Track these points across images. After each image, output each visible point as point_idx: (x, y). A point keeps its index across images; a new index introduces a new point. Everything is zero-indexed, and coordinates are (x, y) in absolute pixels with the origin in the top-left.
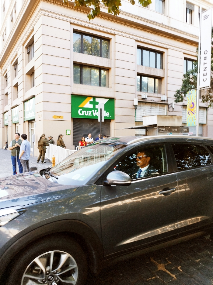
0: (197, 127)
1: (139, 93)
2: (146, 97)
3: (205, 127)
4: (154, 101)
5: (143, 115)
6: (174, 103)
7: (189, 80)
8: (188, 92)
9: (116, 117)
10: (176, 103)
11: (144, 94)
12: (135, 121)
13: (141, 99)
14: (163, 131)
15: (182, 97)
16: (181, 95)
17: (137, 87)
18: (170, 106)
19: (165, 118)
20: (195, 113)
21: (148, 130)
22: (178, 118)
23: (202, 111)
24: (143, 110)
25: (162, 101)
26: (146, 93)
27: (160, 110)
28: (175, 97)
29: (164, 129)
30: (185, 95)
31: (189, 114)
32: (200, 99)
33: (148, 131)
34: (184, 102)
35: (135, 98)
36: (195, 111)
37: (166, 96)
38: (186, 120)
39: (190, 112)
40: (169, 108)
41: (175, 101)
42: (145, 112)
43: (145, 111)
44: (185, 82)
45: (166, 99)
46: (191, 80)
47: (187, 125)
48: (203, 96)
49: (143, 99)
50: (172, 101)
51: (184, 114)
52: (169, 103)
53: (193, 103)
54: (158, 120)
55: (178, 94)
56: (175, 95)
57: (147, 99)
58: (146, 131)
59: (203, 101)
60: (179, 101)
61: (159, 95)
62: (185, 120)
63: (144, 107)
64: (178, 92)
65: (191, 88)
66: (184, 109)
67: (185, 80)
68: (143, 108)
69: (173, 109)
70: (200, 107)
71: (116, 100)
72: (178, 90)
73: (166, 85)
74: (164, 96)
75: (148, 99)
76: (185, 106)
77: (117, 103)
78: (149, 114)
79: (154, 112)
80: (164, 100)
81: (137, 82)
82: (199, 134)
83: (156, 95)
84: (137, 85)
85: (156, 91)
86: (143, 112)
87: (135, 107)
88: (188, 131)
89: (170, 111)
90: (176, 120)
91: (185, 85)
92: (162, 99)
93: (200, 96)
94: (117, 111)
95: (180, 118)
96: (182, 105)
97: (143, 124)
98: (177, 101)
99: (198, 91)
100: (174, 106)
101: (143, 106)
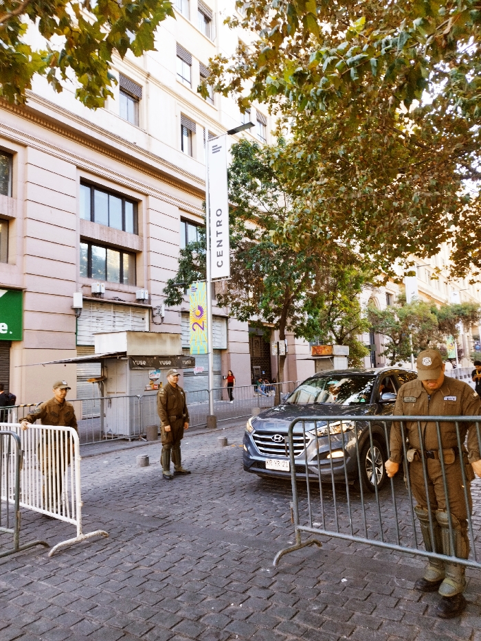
0: (211, 356)
1: (86, 281)
2: (103, 291)
3: (225, 355)
4: (119, 300)
5: (94, 330)
6: (164, 307)
7: (191, 262)
8: (191, 286)
9: (26, 335)
10: (167, 307)
11: (98, 283)
12: (77, 346)
13: (90, 294)
14: (140, 366)
15: (179, 294)
16: (177, 290)
17: (81, 268)
18: (155, 312)
19: (145, 338)
20: (205, 328)
21: (108, 366)
22: (172, 338)
23: (218, 323)
24: (94, 320)
25: (139, 300)
26: (101, 281)
27: (135, 319)
28: (164, 294)
29: (144, 363)
30: (185, 291)
31: (194, 330)
32: (213, 301)
33: (106, 367)
34: (183, 306)
35: (77, 291)
36: (205, 324)
37: (147, 291)
38: (189, 343)
39: (196, 326)
40: (153, 316)
41: (166, 302)
42: (100, 325)
43: (101, 321)
44: (182, 263)
45: (147, 298)
46: (194, 262)
47: (192, 353)
48: (218, 295)
49: (95, 294)
50: (158, 302)
51: (185, 328)
52: (153, 305)
53: (200, 308)
54: (129, 343)
55: (171, 287)
56: (164, 290)
57: (105, 296)
58: (103, 367)
59: (220, 305)
60: (173, 304)
61: (131, 289)
62: (188, 341)
63: (96, 312)
64: (171, 283)
65: (195, 279)
66: (185, 320)
67: (184, 262)
68: (95, 314)
69: (162, 318)
70: (215, 317)
71: (27, 294)
72: (170, 280)
73: (145, 267)
74: (142, 290)
75: (108, 296)
76: (185, 313)
77: (29, 301)
78: (110, 329)
79: (122, 324)
80: (143, 298)
81: (81, 256)
82: (215, 370)
83: (125, 287)
84: (82, 262)
85: (125, 278)
86: (95, 324)
87: (76, 313)
88: (193, 365)
89: (155, 323)
90: (169, 342)
91: (184, 272)
92: (137, 298)
93: (215, 295)
94: (30, 321)
95: (176, 337)
96: (180, 310)
97: (96, 352)
98: (170, 302)
99: (209, 284)
100: (163, 313)
101: (95, 310)
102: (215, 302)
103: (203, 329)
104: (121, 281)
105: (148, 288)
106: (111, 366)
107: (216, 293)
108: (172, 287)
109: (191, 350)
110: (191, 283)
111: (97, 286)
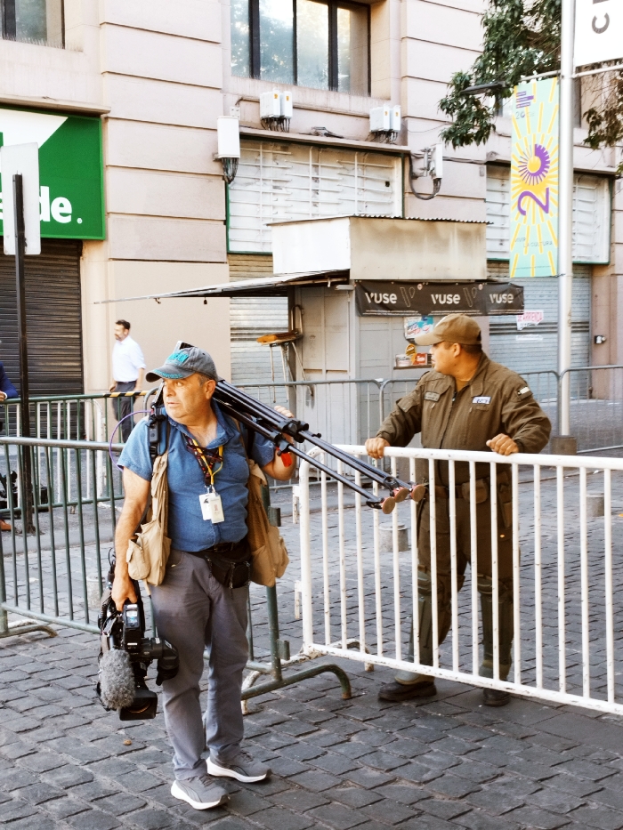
0: (566, 284)
1: (249, 87)
2: (288, 112)
3: (602, 281)
4: (329, 135)
5: (270, 216)
6: (443, 149)
7: (518, 20)
8: (516, 90)
9: (113, 226)
10: (450, 151)
11: (276, 91)
12: (229, 253)
13: (257, 121)
14: (383, 306)
15: (481, 115)
16: (477, 103)
17: (234, 53)
18: (418, 166)
19: (396, 233)
20: (553, 206)
21: (305, 305)
22: (465, 236)
23: (586, 193)
24: (269, 188)
25: (377, 135)
26: (283, 85)
27: (368, 185)
28: (443, 115)
29: (392, 299)
30: (498, 106)
31: (523, 213)
32: (576, 130)
33: (301, 308)
34: (494, 146)
35: (226, 113)
36: (553, 195)
37: (397, 109)
38: (506, 247)
39: (527, 203)
40: (413, 177)
41: (448, 136)
42: (281, 201)
43: (284, 191)
44: (493, 27)
45: (397, 127)
46: (528, 21)
47: (514, 274)
48: (592, 112)
49: (268, 122)
50: (426, 137)
51: (496, 209)
52: (413, 146)
53: (540, 152)
54: (356, 248)
55: (461, 96)
56: (443, 104)
57: (293, 125)
58: (292, 307)
59: (593, 142)
60: (465, 140)
61: (357, 104)
62: (502, 242)
63: (274, 166)
64: (461, 85)
65: (527, 69)
66: (496, 184)
67: (500, 22)
68: (268, 174)
69: (437, 181)
70: (581, 175)
71: (110, 122)
72: (460, 74)
73: (394, 43)
74: (386, 107)
75: (301, 126)
76: (498, 168)
77: (116, 143)
78: (306, 211)
79: (334, 198)
80: (387, 128)
81: (233, 21)
82: (575, 319)
83: (341, 100)
84: (235, 37)
85: (341, 76)
86: (270, 199)
87: (226, 170)
88: (517, 306)
89: (418, 195)
90: (455, 243)
91: (497, 49)
92: (375, 126)
93: (582, 115)
94: (119, 191)
95: (473, 230)
96: (484, 158)
97: (276, 271)
98: (458, 136)
99: (567, 84)
100: (440, 168)
101: (270, 162)
102: (583, 134)
103: (546, 209)
104: (333, 83)
105: (401, 100)
106: (312, 305)
107: (585, 109)
108: (466, 95)
109: (512, 265)
110: (515, 81)
111: (274, 99)
